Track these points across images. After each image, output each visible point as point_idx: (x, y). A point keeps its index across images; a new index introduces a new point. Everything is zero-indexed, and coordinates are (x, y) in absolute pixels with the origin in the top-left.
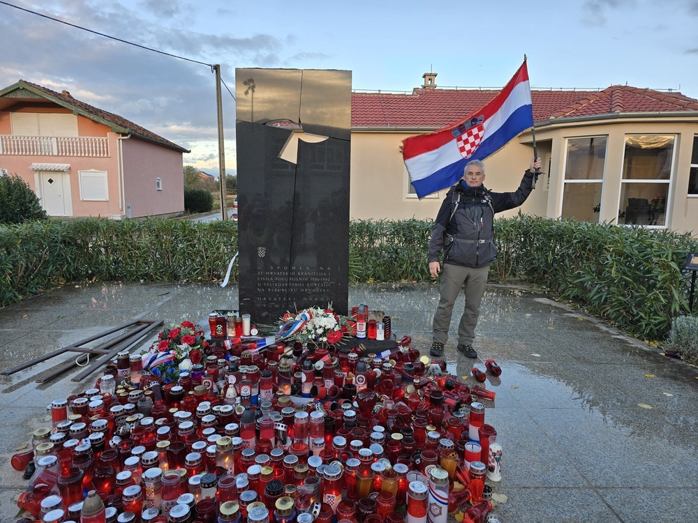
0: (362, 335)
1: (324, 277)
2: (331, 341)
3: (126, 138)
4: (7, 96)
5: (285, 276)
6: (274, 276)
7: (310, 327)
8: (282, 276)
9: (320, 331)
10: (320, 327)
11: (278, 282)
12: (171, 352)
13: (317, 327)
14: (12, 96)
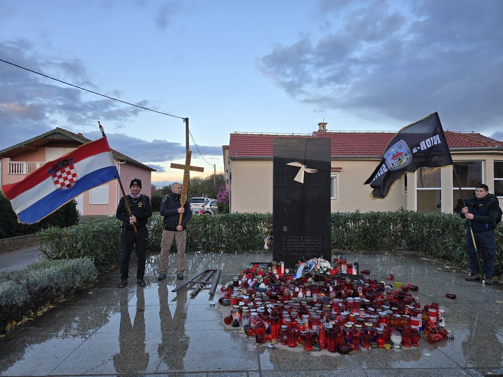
0: (345, 272)
1: (318, 242)
2: (332, 275)
3: (123, 163)
4: (47, 138)
5: (298, 241)
6: (292, 242)
7: (319, 267)
8: (295, 242)
9: (325, 269)
10: (325, 267)
11: (294, 245)
12: (254, 279)
13: (323, 267)
14: (51, 137)
